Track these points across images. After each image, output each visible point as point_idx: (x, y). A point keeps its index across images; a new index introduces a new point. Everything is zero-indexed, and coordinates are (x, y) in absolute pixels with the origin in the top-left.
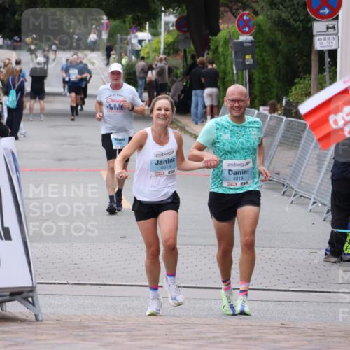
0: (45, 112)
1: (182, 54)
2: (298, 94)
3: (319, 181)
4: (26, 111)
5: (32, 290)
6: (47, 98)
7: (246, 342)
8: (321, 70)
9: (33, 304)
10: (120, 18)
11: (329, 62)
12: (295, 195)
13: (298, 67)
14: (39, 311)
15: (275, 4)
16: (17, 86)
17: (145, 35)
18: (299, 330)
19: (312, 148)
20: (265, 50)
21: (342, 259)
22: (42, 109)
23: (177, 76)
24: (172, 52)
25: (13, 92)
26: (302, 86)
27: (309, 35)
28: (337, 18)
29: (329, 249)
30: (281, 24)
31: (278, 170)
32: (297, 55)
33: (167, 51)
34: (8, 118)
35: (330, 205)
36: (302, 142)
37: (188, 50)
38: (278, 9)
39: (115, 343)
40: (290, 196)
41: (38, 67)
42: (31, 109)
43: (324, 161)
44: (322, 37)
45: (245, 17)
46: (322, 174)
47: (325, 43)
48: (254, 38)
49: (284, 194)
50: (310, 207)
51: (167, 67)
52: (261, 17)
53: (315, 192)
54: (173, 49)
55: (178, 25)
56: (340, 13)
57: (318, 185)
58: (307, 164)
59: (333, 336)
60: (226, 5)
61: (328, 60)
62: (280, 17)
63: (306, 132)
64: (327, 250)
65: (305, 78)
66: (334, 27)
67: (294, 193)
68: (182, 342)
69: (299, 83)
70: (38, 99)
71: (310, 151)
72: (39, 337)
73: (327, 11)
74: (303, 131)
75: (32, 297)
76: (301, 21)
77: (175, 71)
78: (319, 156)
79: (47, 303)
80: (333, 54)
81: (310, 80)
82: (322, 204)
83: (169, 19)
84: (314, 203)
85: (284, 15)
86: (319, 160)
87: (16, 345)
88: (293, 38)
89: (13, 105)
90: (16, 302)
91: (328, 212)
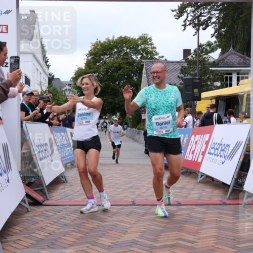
8: (143, 122)
10: (110, 114)
12: (139, 143)
17: (114, 117)
20: (134, 119)
27: (141, 116)
36: (140, 134)
37: (121, 119)
48: (132, 117)
50: (142, 144)
55: (120, 115)
58: (141, 138)
62: (136, 114)
65: (140, 123)
66: (145, 115)
73: (144, 112)
76: (140, 114)
80: (145, 119)
88: (138, 117)
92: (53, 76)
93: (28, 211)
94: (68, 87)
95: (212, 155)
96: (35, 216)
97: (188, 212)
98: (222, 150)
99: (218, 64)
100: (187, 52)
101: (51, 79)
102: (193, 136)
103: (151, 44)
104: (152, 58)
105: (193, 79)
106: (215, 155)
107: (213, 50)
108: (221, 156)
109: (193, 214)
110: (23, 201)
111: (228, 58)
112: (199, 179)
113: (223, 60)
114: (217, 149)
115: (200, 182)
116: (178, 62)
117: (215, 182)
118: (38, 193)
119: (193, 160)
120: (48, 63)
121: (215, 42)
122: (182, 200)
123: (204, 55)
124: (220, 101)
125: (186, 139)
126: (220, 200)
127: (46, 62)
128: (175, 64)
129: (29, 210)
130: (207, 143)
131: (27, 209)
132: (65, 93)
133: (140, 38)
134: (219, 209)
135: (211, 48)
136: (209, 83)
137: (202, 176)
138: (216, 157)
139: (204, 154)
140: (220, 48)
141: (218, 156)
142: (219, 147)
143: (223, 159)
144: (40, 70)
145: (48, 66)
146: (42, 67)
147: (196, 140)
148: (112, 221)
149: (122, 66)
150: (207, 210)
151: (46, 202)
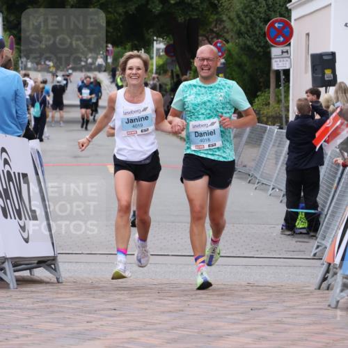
0: (64, 120)
1: (170, 74)
2: (260, 104)
3: (277, 172)
4: (48, 120)
5: (54, 259)
6: (65, 109)
7: (220, 298)
8: (278, 86)
9: (55, 270)
10: (121, 46)
11: (284, 80)
12: (258, 183)
13: (260, 83)
14: (60, 275)
15: (242, 34)
16: (40, 100)
18: (261, 288)
19: (271, 146)
20: (234, 70)
21: (294, 232)
22: (61, 117)
23: (166, 91)
24: (162, 72)
25: (37, 105)
26: (263, 98)
28: (289, 45)
29: (284, 224)
30: (246, 49)
31: (245, 163)
32: (259, 73)
33: (158, 71)
34: (35, 125)
35: (285, 190)
36: (264, 142)
37: (174, 70)
38: (244, 37)
39: (119, 300)
40: (254, 184)
41: (58, 84)
42: (53, 117)
43: (280, 156)
44: (278, 60)
45: (219, 45)
46: (279, 166)
47: (281, 64)
48: (226, 60)
49: (249, 182)
50: (270, 192)
51: (158, 84)
52: (230, 44)
53: (273, 180)
54: (163, 70)
55: (167, 50)
56: (292, 41)
57: (276, 175)
58: (268, 159)
59: (287, 292)
60: (204, 35)
61: (283, 77)
62: (245, 44)
63: (266, 134)
64: (283, 225)
65: (265, 92)
66: (287, 52)
67: (257, 181)
68: (170, 298)
69: (261, 95)
70: (58, 110)
71: (270, 148)
72: (59, 296)
73: (282, 39)
74: (264, 133)
75: (54, 265)
76: (262, 47)
77: (164, 86)
78: (276, 152)
79: (66, 269)
80: (287, 72)
81: (269, 93)
82: (279, 189)
83: (159, 46)
84: (273, 189)
85: (249, 43)
86: (276, 155)
87: (42, 302)
88: (256, 60)
89: (38, 115)
90: (41, 268)
91: (283, 196)
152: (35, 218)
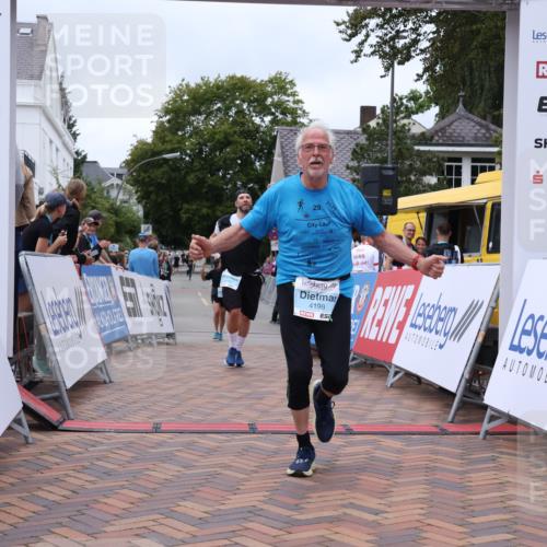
5: (174, 334)
9: (174, 339)
14: (177, 341)
18: (267, 347)
72: (176, 350)
73: (275, 237)
79: (179, 338)
90: (168, 338)
92: (85, 157)
93: (27, 443)
94: (115, 181)
95: (420, 328)
96: (42, 453)
97: (368, 447)
98: (441, 319)
99: (432, 137)
100: (367, 113)
101: (80, 163)
102: (379, 290)
103: (294, 94)
104: (294, 123)
105: (381, 168)
106: (425, 330)
107: (421, 108)
108: (437, 332)
109: (378, 454)
110: (17, 421)
111: (453, 127)
112: (391, 380)
113: (443, 130)
114: (430, 317)
115: (392, 386)
116: (348, 133)
117: (423, 386)
118: (50, 405)
119: (379, 339)
120: (74, 129)
121: (427, 93)
122: (354, 423)
123: (403, 118)
124: (435, 216)
125: (364, 295)
126: (435, 423)
127: (70, 126)
128: (342, 136)
129: (30, 440)
130: (409, 304)
131: (26, 438)
132: (108, 192)
133: (271, 81)
134: (432, 443)
135: (418, 103)
136: (413, 178)
137: (396, 373)
138: (427, 334)
139: (401, 326)
140: (437, 104)
141: (431, 331)
142: (434, 312)
143: (441, 339)
144: (57, 142)
145: (75, 136)
146: (60, 136)
147: (386, 297)
148: (208, 466)
149: (231, 139)
150: (407, 445)
151: (66, 425)
152: (165, 315)
